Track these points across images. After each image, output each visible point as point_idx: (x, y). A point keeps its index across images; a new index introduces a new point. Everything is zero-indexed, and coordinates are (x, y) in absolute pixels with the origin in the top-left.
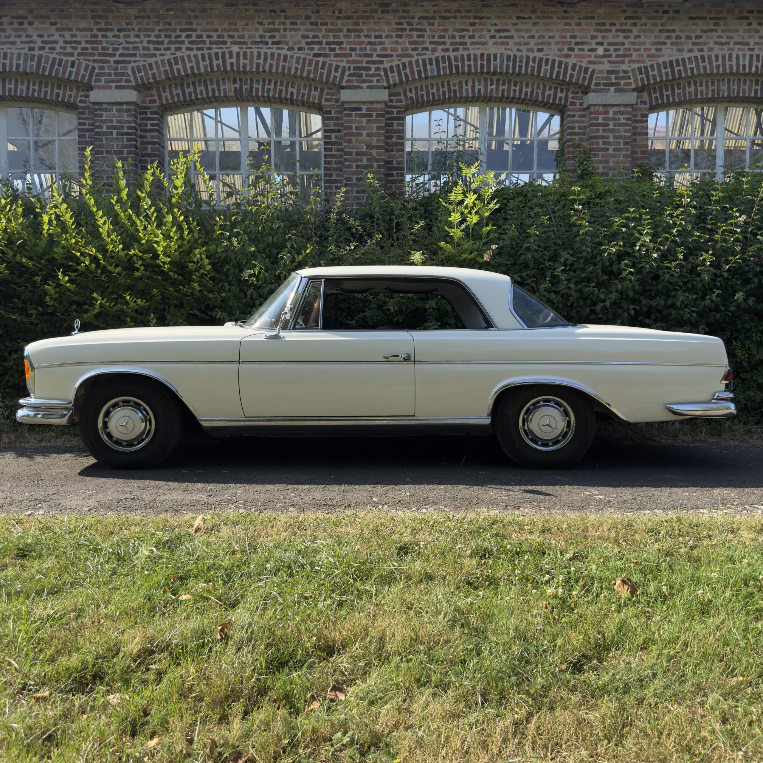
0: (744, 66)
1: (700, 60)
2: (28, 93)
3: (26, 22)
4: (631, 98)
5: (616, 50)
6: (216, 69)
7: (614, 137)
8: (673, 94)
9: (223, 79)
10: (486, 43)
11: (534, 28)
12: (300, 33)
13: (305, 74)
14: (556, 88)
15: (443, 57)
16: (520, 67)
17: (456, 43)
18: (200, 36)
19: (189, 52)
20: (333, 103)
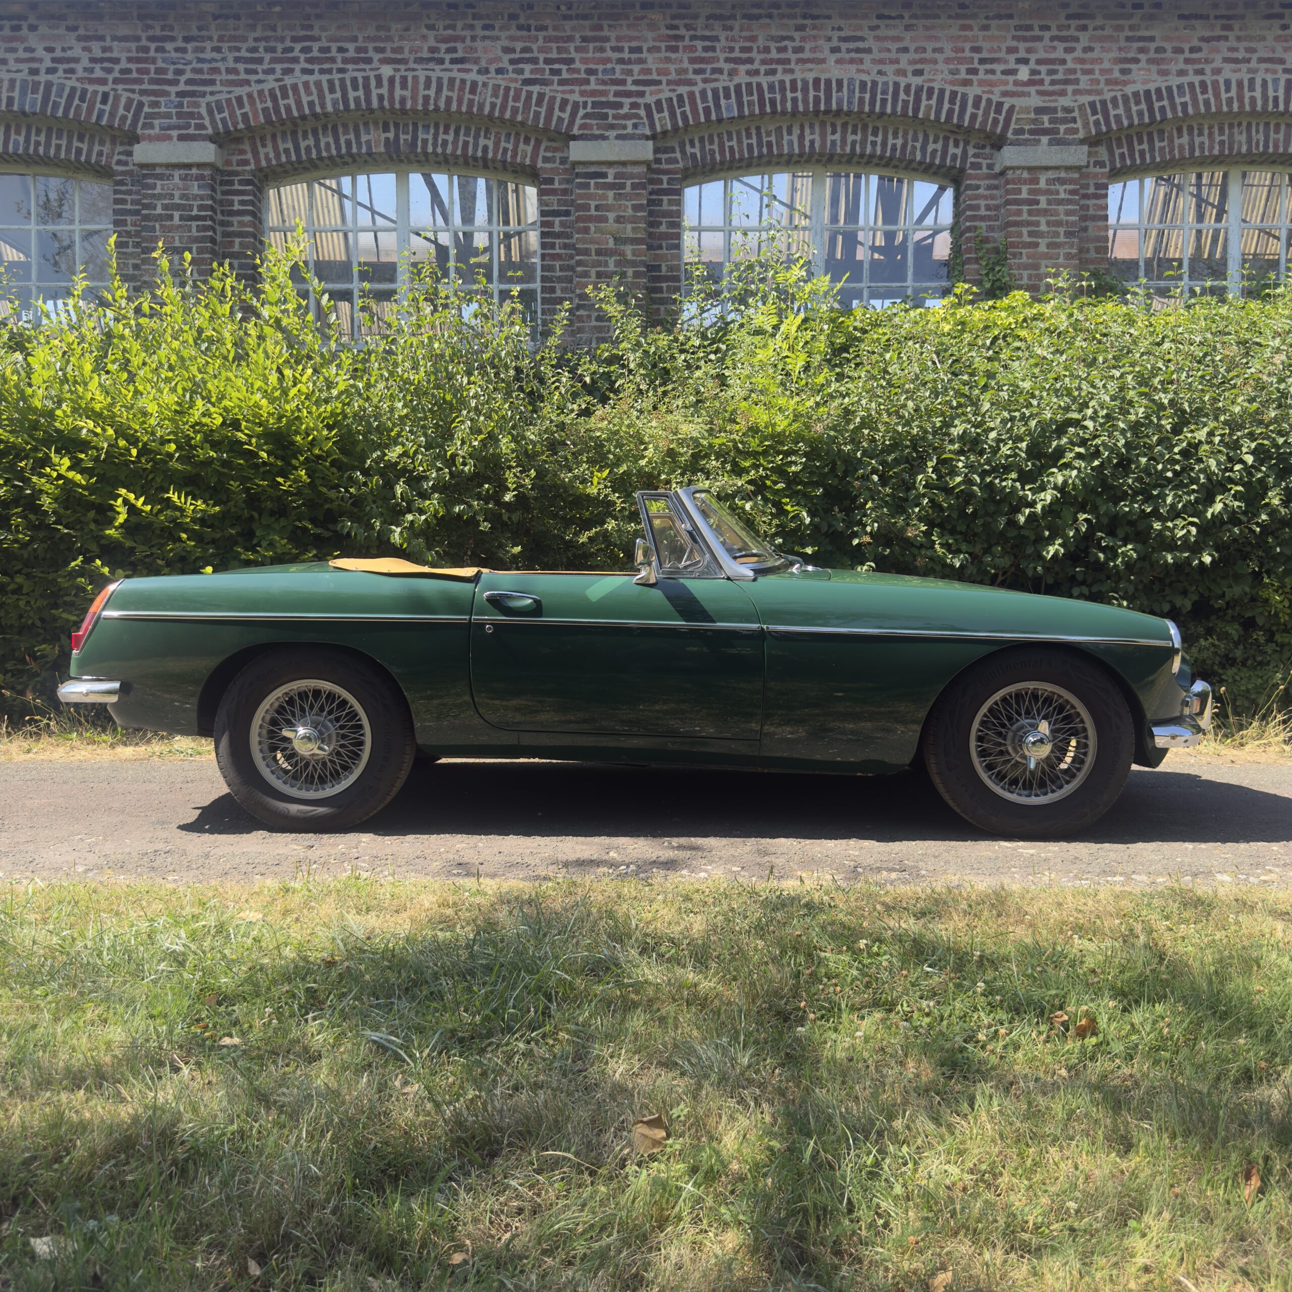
0: (1276, 99)
1: (1198, 90)
2: (27, 148)
3: (25, 25)
4: (1078, 155)
5: (1051, 72)
6: (352, 106)
7: (1048, 223)
8: (1152, 149)
9: (366, 124)
10: (823, 61)
11: (908, 35)
12: (499, 44)
13: (508, 115)
14: (946, 139)
15: (749, 85)
16: (884, 101)
17: (771, 61)
18: (327, 50)
19: (306, 77)
20: (557, 165)
